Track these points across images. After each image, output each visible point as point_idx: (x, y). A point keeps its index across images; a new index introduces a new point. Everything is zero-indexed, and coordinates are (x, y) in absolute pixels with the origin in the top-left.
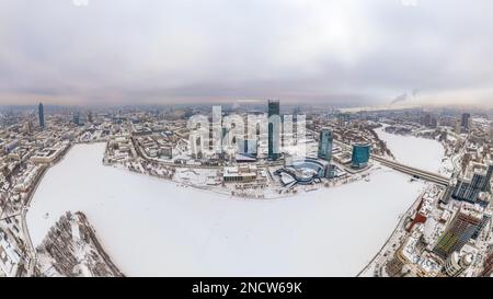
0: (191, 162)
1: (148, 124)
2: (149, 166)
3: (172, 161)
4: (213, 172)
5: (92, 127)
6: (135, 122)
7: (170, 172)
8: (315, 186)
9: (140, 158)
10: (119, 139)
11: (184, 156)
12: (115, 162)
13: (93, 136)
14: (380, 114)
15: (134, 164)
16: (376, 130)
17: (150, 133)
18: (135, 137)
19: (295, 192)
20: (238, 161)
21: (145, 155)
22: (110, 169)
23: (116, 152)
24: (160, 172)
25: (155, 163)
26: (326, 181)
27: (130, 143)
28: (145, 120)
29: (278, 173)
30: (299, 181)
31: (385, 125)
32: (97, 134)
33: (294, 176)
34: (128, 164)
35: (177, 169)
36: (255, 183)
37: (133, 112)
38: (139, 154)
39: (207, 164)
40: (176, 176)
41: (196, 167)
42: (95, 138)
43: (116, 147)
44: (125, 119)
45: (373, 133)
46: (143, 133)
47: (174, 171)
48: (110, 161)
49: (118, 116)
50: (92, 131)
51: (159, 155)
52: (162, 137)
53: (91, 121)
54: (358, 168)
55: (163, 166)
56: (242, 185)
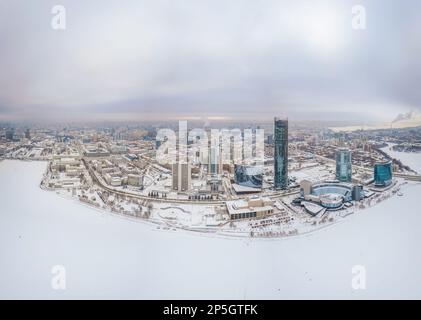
0: (173, 195)
1: (103, 144)
2: (111, 198)
3: (145, 192)
4: (209, 209)
5: (29, 143)
6: (85, 141)
7: (145, 209)
8: (350, 210)
9: (96, 187)
10: (66, 160)
11: (160, 187)
12: (60, 187)
13: (29, 153)
14: (381, 134)
15: (87, 193)
16: (383, 149)
17: (107, 155)
18: (87, 159)
19: (331, 220)
20: (238, 193)
21: (103, 182)
22: (51, 195)
23: (62, 176)
24: (129, 207)
25: (121, 195)
26: (359, 203)
27: (82, 166)
28: (98, 140)
29: (297, 203)
30: (328, 208)
31: (391, 145)
32: (37, 152)
33: (320, 204)
34: (79, 192)
35: (155, 205)
36: (275, 218)
37: (81, 130)
38: (95, 181)
39: (197, 198)
40: (154, 214)
41: (182, 202)
42: (32, 155)
43: (62, 169)
44: (72, 138)
45: (382, 153)
46: (97, 154)
47: (150, 207)
48: (50, 185)
49: (62, 134)
50: (30, 148)
51: (124, 184)
52: (124, 161)
53: (28, 136)
54: (384, 186)
55: (132, 199)
56: (259, 222)
